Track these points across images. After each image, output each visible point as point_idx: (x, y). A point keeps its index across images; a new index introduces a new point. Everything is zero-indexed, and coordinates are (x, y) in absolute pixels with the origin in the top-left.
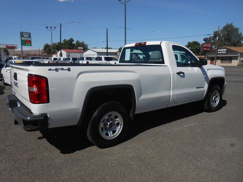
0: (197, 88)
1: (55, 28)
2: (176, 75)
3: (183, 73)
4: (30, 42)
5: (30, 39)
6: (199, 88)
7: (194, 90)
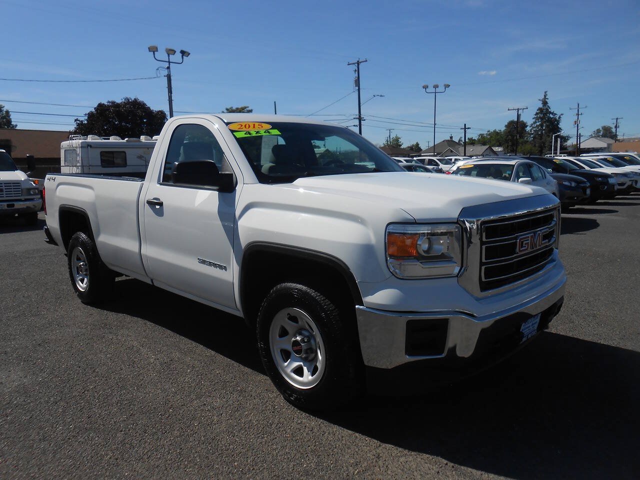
0: (199, 260)
2: (146, 206)
3: (161, 204)
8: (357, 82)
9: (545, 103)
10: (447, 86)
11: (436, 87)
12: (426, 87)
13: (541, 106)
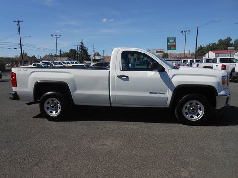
0: (150, 93)
1: (189, 31)
2: (116, 78)
3: (127, 77)
4: (174, 46)
5: (174, 44)
6: (153, 93)
7: (147, 95)
8: (19, 30)
9: (82, 43)
10: (60, 35)
11: (56, 35)
12: (52, 35)
13: (81, 44)
